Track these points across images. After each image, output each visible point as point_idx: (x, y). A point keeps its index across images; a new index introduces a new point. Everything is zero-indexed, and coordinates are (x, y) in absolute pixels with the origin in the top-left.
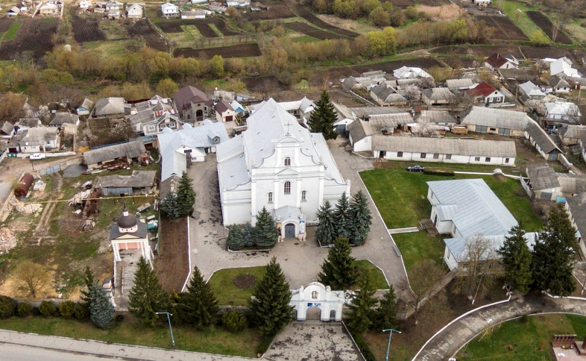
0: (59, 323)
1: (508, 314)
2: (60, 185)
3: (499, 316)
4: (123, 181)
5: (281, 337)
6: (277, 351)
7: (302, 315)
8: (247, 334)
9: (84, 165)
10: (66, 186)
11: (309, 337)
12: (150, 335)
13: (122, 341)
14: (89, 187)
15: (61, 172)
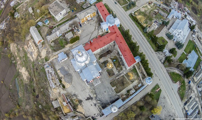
0: (140, 27)
1: (180, 74)
2: (155, 6)
3: (179, 73)
4: (162, 13)
5: (159, 52)
6: (157, 53)
7: (164, 52)
8: (157, 48)
9: (160, 5)
10: (156, 7)
11: (162, 55)
12: (147, 38)
13: (144, 35)
14: (158, 10)
15: (157, 4)
